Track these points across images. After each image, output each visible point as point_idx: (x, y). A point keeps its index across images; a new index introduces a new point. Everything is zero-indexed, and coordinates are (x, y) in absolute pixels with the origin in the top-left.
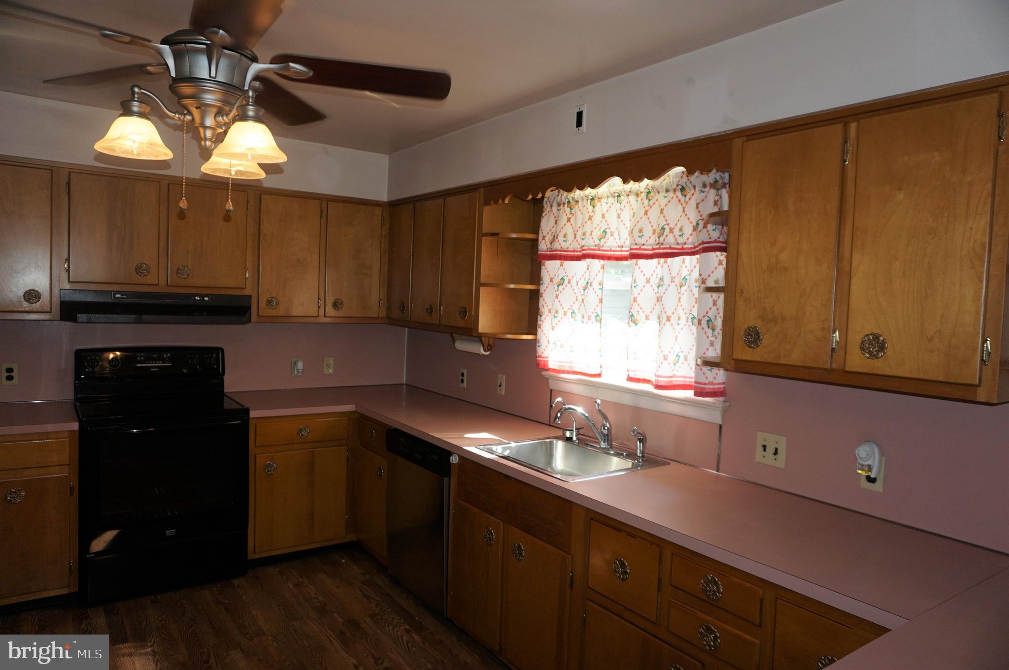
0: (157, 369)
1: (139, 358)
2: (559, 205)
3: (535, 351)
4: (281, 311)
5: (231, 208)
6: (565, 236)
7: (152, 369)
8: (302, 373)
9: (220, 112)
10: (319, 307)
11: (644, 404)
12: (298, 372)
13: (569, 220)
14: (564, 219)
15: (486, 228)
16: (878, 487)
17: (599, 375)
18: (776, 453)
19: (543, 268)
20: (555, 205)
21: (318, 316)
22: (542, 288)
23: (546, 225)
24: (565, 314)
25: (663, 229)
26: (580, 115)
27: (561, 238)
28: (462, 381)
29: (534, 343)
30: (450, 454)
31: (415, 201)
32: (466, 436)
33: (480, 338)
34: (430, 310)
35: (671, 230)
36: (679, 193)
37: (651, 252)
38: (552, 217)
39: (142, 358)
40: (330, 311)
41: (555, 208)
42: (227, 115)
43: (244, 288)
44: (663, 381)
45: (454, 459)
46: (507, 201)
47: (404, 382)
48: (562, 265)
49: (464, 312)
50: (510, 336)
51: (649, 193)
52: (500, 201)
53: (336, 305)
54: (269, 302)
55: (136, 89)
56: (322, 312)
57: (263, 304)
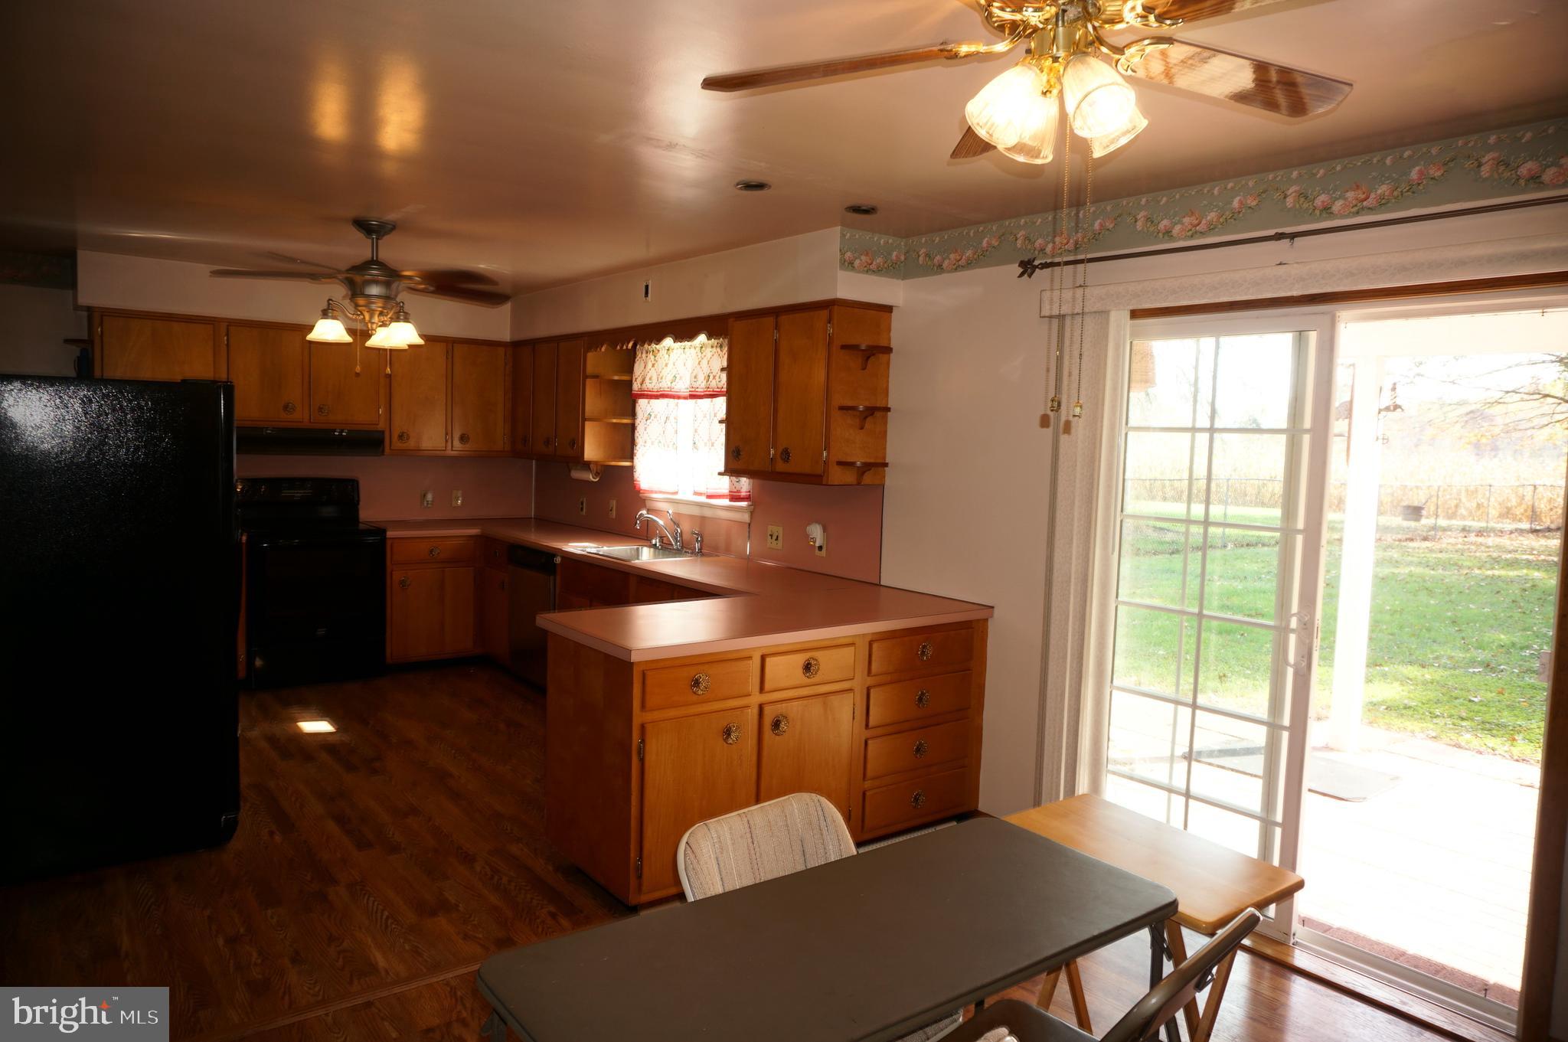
0: (300, 497)
1: (285, 486)
2: (647, 353)
3: (633, 476)
4: (412, 444)
5: (390, 372)
6: (650, 379)
7: (295, 497)
8: (432, 504)
9: (381, 314)
10: (446, 441)
11: (708, 513)
12: (428, 504)
13: (653, 365)
14: (650, 365)
15: (590, 370)
16: (824, 552)
17: (676, 493)
18: (777, 539)
19: (637, 405)
20: (644, 352)
21: (446, 450)
22: (637, 422)
23: (638, 368)
24: (652, 443)
25: (709, 376)
26: (647, 287)
27: (647, 380)
28: (582, 509)
29: (631, 469)
30: (554, 556)
31: (533, 344)
32: (570, 544)
33: (587, 466)
34: (547, 442)
35: (714, 377)
36: (719, 349)
37: (702, 394)
38: (642, 362)
39: (287, 486)
40: (457, 443)
41: (644, 355)
42: (386, 316)
43: (377, 424)
44: (711, 491)
45: (558, 560)
46: (603, 349)
47: (533, 516)
48: (649, 403)
49: (573, 443)
50: (613, 463)
51: (702, 347)
52: (599, 349)
53: (463, 438)
54: (401, 437)
55: (331, 302)
56: (449, 445)
57: (395, 439)
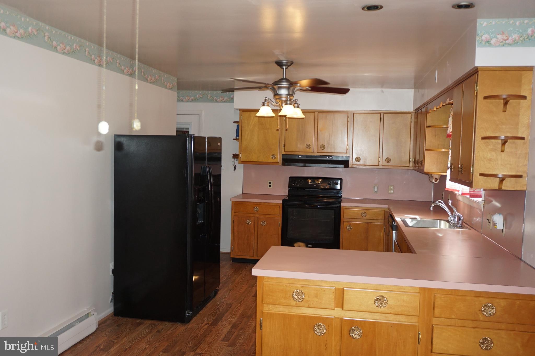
0: (316, 186)
4: (362, 162)
7: (314, 186)
10: (379, 161)
12: (375, 191)
15: (428, 123)
16: (504, 234)
17: (459, 191)
21: (378, 165)
26: (436, 75)
29: (446, 177)
39: (311, 181)
40: (384, 162)
43: (346, 153)
47: (432, 201)
53: (387, 160)
54: (356, 159)
55: (266, 99)
56: (380, 163)
57: (354, 160)
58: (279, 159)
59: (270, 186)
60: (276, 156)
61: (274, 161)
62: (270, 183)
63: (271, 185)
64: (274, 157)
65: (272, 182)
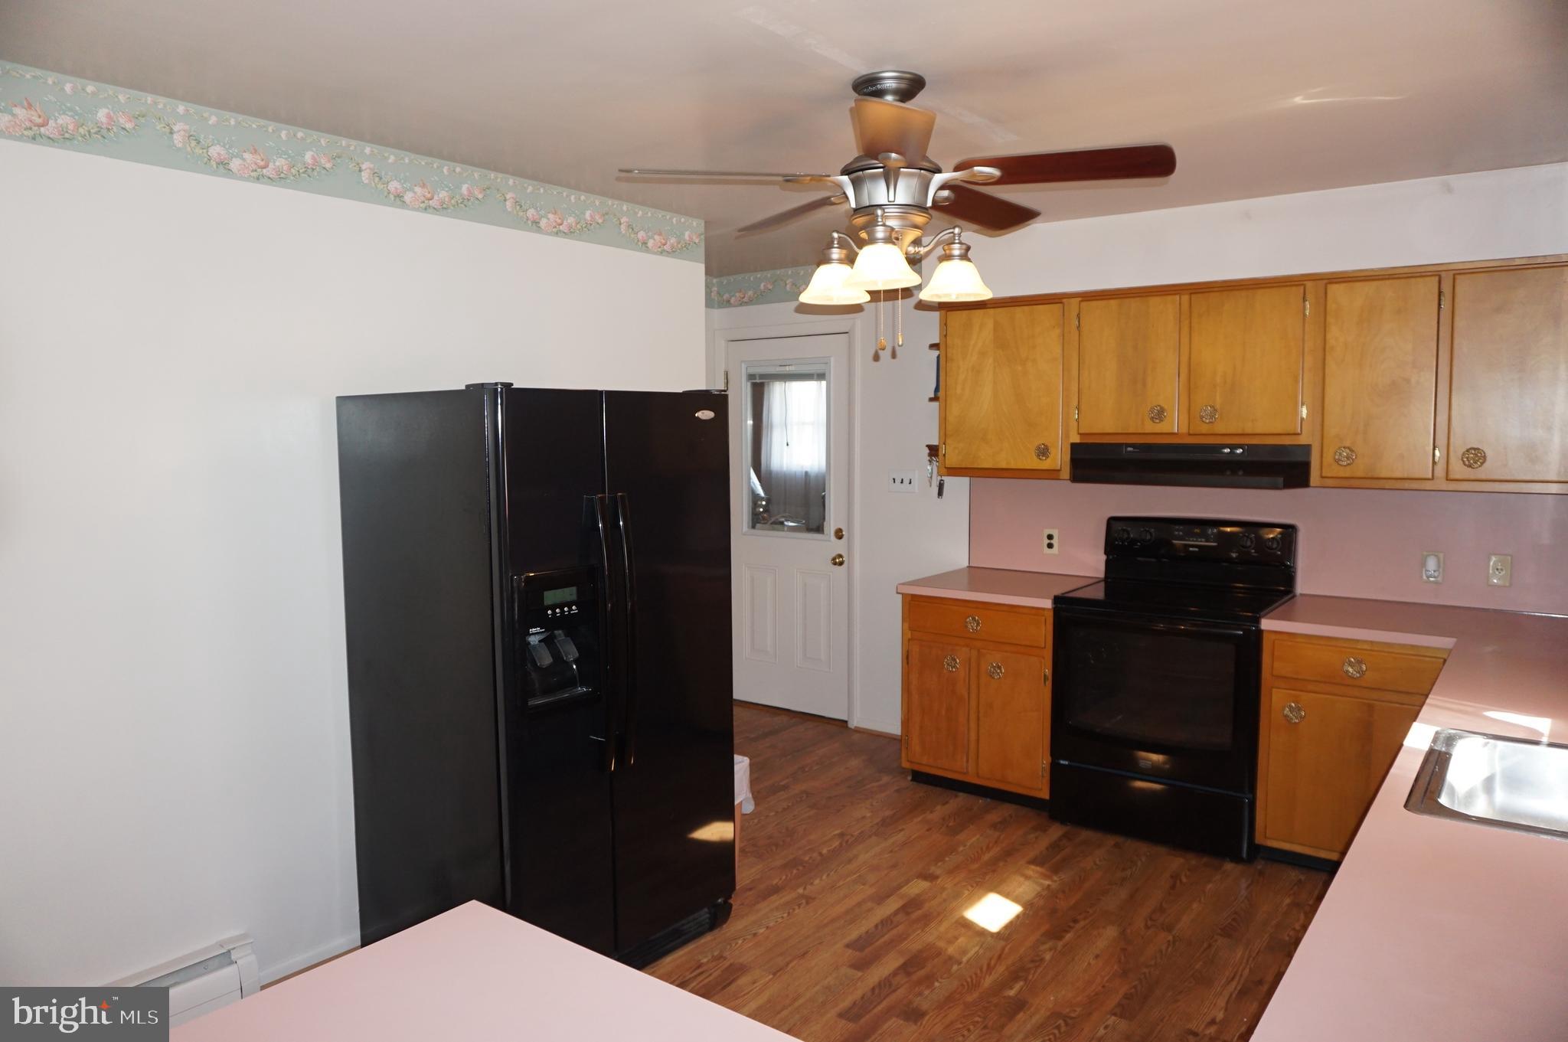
0: (1197, 549)
1: (1177, 533)
4: (1361, 468)
7: (1191, 549)
10: (1435, 463)
21: (1433, 478)
39: (1181, 533)
43: (1298, 434)
53: (1471, 457)
54: (1339, 454)
56: (1440, 471)
57: (1328, 458)
58: (1059, 458)
59: (1050, 546)
60: (1052, 450)
61: (1046, 464)
62: (1050, 537)
63: (1055, 542)
64: (1043, 452)
65: (1055, 533)
